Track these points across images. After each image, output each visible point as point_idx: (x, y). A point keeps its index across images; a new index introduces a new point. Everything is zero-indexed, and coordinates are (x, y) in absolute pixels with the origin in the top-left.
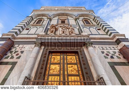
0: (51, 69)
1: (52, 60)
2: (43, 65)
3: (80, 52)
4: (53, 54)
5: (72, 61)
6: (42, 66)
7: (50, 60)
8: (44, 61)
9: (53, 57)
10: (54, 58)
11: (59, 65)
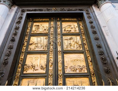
0: (31, 42)
1: (34, 29)
2: (15, 34)
3: (87, 14)
4: (35, 20)
5: (70, 31)
6: (13, 36)
7: (29, 29)
8: (17, 28)
9: (35, 24)
10: (38, 26)
11: (47, 37)
